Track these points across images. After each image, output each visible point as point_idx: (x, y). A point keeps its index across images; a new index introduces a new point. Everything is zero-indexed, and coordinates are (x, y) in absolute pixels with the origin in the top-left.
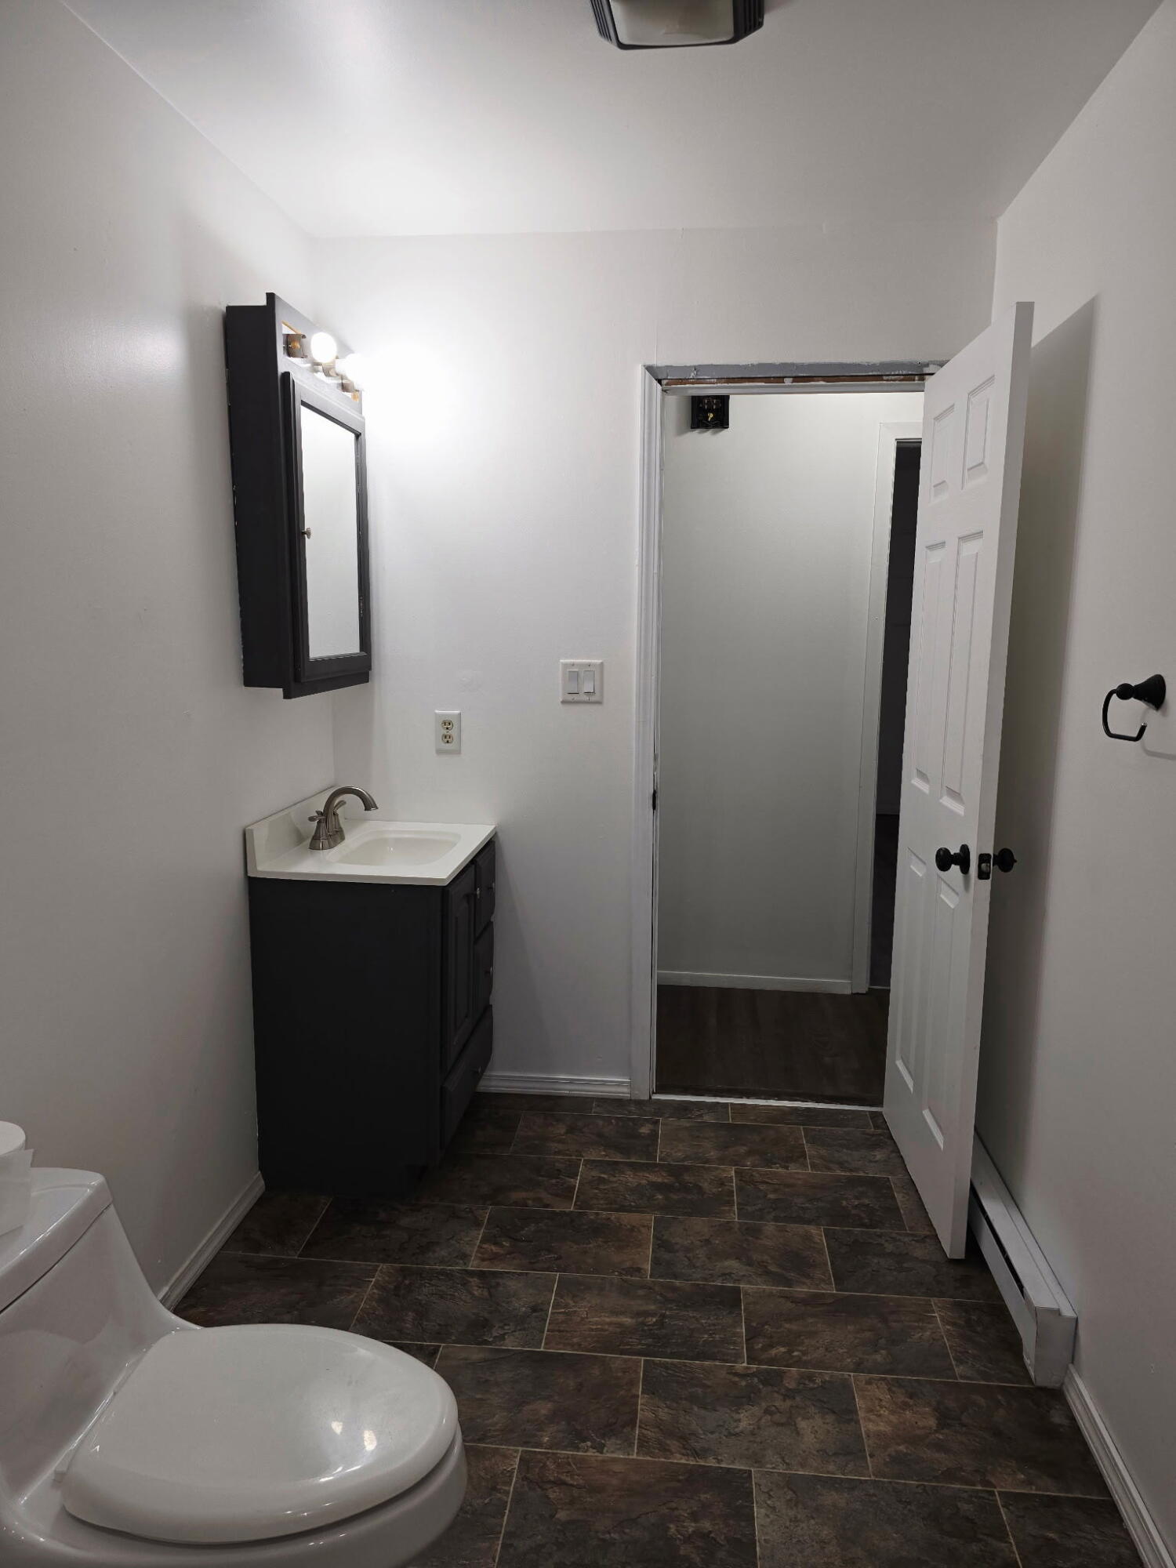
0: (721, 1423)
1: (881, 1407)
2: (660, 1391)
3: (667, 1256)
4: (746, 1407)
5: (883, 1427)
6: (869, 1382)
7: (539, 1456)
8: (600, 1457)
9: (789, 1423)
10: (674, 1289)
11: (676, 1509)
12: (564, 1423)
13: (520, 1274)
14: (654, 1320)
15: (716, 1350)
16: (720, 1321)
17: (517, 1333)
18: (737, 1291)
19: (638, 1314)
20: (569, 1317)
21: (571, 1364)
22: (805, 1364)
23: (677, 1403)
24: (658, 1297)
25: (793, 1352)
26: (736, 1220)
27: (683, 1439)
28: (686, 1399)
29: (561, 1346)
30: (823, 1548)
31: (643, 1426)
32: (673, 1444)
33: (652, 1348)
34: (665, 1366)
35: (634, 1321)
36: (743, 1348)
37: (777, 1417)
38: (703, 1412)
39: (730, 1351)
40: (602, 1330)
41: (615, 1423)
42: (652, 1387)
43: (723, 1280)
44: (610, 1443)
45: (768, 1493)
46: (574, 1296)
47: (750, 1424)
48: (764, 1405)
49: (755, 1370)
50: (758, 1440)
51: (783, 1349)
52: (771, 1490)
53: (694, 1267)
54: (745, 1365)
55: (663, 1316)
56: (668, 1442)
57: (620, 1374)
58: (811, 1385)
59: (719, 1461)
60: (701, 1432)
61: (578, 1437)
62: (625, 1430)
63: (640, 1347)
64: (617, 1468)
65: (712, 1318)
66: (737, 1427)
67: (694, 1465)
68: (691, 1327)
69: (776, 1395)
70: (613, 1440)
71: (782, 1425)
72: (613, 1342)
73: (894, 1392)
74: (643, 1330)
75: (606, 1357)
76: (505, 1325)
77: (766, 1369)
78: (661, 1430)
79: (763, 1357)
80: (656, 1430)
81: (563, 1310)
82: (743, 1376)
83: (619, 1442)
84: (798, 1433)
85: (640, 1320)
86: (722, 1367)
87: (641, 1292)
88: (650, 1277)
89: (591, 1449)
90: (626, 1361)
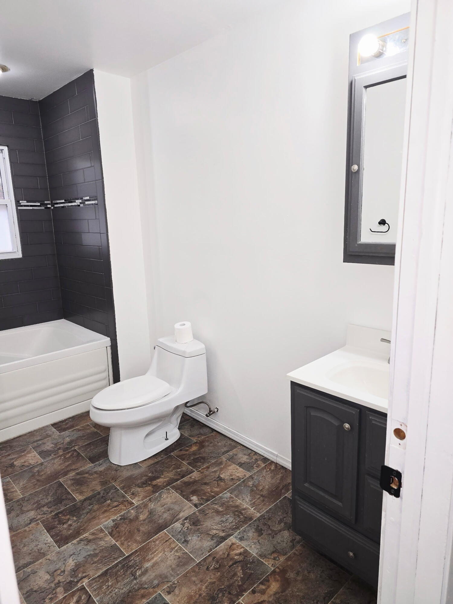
0: (79, 555)
2: (110, 549)
4: (73, 567)
5: (30, 455)
7: (129, 507)
8: (111, 519)
9: (52, 574)
10: (143, 596)
11: (77, 523)
12: (132, 518)
13: (211, 550)
14: (138, 574)
15: (101, 581)
16: (109, 596)
17: (180, 529)
19: (146, 571)
20: (170, 548)
21: (150, 535)
23: (100, 550)
24: (146, 586)
27: (89, 541)
28: (98, 553)
29: (160, 536)
31: (106, 535)
32: (91, 537)
33: (127, 562)
34: (115, 559)
35: (145, 567)
36: (90, 591)
37: (59, 572)
38: (89, 553)
39: (94, 585)
40: (153, 553)
41: (116, 529)
42: (114, 548)
44: (112, 524)
45: (50, 547)
46: (179, 557)
47: (68, 562)
48: (66, 573)
49: (78, 584)
50: (62, 560)
52: (49, 548)
54: (84, 584)
55: (135, 579)
56: (93, 537)
57: (129, 544)
58: (50, 596)
59: (72, 543)
60: (85, 547)
61: (123, 518)
62: (111, 530)
63: (132, 558)
64: (104, 520)
65: (114, 595)
66: (72, 558)
67: (80, 536)
68: (119, 583)
69: (64, 580)
70: (112, 525)
71: (55, 571)
72: (144, 552)
74: (137, 566)
75: (140, 545)
76: (188, 529)
77: (74, 588)
78: (99, 538)
79: (78, 593)
80: (101, 537)
81: (176, 549)
82: (82, 578)
83: (110, 526)
84: (48, 572)
85: (143, 569)
86: (93, 576)
87: (156, 582)
88: (159, 593)
89: (116, 518)
90: (132, 549)
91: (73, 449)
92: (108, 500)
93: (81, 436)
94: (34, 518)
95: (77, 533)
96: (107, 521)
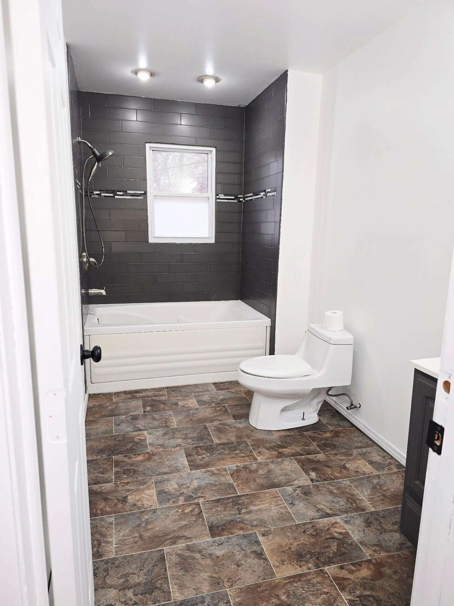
0: (203, 481)
1: (148, 498)
2: (227, 485)
3: (255, 548)
4: (196, 487)
5: (147, 492)
6: (151, 506)
7: (253, 461)
8: (236, 464)
9: (180, 486)
10: (241, 529)
11: (209, 458)
12: (252, 470)
13: (313, 519)
14: (243, 511)
15: (213, 504)
16: (215, 517)
17: (291, 493)
18: (213, 536)
19: (250, 512)
20: (277, 503)
21: (263, 487)
22: (177, 507)
23: (220, 483)
24: (247, 523)
25: (182, 511)
26: (227, 590)
27: (213, 474)
28: (218, 485)
29: (271, 492)
30: (168, 459)
31: (227, 474)
32: (216, 472)
33: (238, 499)
34: (229, 494)
35: (250, 509)
36: (203, 508)
37: (185, 486)
38: (210, 482)
39: (207, 505)
40: (261, 501)
41: (237, 473)
42: (231, 486)
43: (221, 541)
46: (282, 513)
47: (194, 482)
48: (190, 489)
49: (196, 500)
50: (190, 479)
51: (186, 511)
52: (183, 468)
53: (238, 545)
54: (200, 501)
55: (240, 514)
56: (218, 472)
57: (244, 487)
58: (174, 500)
59: (201, 471)
60: (209, 477)
61: (245, 468)
62: (233, 472)
63: (242, 498)
64: (229, 463)
65: (219, 518)
66: (198, 481)
67: (208, 468)
68: (226, 512)
69: (186, 493)
70: (235, 469)
71: (183, 485)
72: (253, 497)
73: (142, 505)
74: (244, 505)
75: (252, 492)
76: (298, 495)
77: (192, 501)
78: (221, 475)
79: (194, 506)
80: (223, 474)
81: (281, 506)
82: (200, 497)
83: (233, 469)
84: (177, 483)
85: (248, 510)
86: (209, 498)
87: (255, 523)
88: (255, 532)
89: (240, 465)
90: (244, 492)
91: (223, 405)
92: (238, 450)
93: (232, 397)
94: (180, 445)
95: (206, 465)
96: (231, 465)
